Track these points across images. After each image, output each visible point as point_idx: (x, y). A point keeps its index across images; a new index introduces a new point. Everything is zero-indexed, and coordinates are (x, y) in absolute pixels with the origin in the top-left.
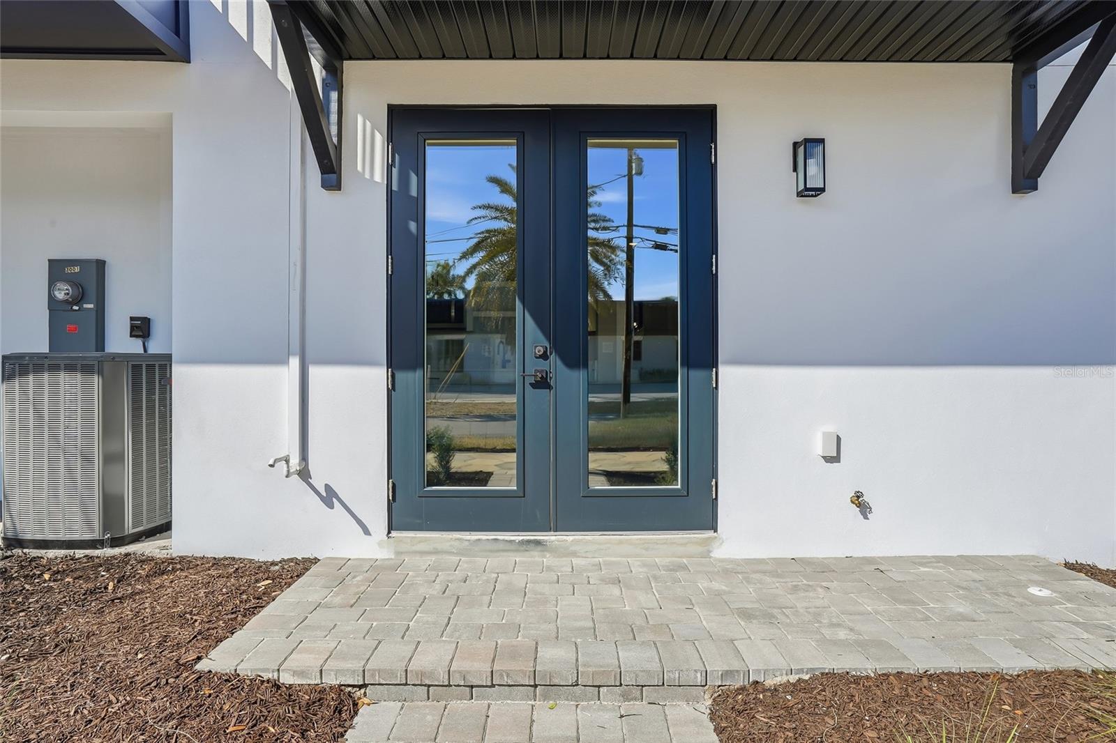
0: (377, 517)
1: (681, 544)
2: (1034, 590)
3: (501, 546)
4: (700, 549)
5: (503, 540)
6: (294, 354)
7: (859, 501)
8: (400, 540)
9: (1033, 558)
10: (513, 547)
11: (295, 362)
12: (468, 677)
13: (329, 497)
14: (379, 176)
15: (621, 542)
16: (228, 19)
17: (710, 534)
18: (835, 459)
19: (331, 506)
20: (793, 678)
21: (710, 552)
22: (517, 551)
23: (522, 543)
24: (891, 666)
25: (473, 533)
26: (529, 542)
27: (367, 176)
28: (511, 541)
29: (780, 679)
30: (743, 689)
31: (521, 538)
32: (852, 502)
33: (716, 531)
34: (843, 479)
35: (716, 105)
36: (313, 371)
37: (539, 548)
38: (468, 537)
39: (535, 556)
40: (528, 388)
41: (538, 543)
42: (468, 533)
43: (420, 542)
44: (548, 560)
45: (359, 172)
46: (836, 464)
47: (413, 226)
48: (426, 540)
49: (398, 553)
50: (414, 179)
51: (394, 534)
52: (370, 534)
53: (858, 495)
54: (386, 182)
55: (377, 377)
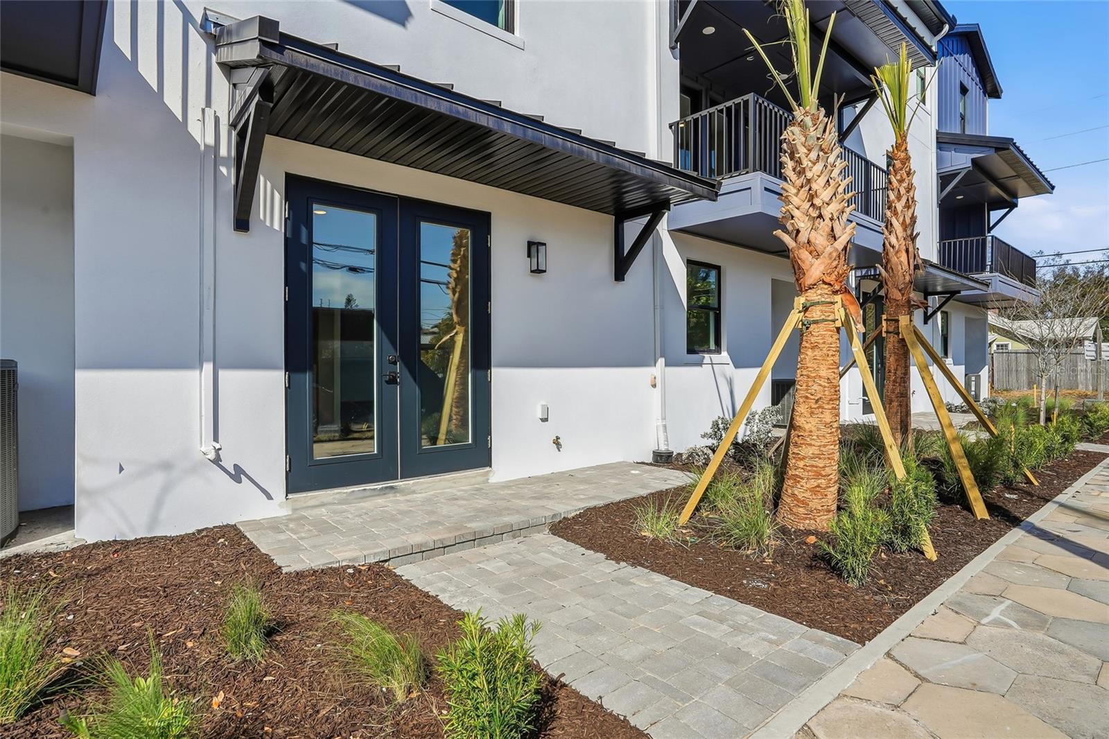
0: (277, 484)
1: (473, 477)
2: (633, 472)
3: (368, 493)
4: (484, 478)
5: (370, 489)
6: (208, 361)
7: (557, 443)
8: (296, 500)
9: (623, 462)
10: (376, 493)
11: (208, 367)
12: (444, 542)
13: (238, 474)
14: (278, 225)
15: (441, 480)
16: (137, 68)
17: (488, 469)
18: (545, 420)
19: (239, 481)
20: (578, 513)
21: (488, 479)
22: (379, 495)
23: (382, 489)
24: (608, 501)
25: (348, 487)
26: (386, 488)
27: (268, 223)
28: (374, 489)
29: (573, 514)
30: (560, 522)
31: (381, 486)
32: (554, 443)
33: (491, 466)
34: (550, 430)
35: (490, 213)
36: (222, 374)
37: (393, 491)
38: (345, 491)
39: (391, 496)
40: (385, 384)
41: (392, 488)
42: (345, 488)
43: (310, 499)
44: (399, 497)
45: (261, 220)
46: (546, 423)
47: (303, 266)
48: (314, 497)
49: (295, 510)
50: (304, 231)
51: (290, 496)
52: (272, 499)
53: (558, 438)
54: (283, 231)
55: (277, 379)
